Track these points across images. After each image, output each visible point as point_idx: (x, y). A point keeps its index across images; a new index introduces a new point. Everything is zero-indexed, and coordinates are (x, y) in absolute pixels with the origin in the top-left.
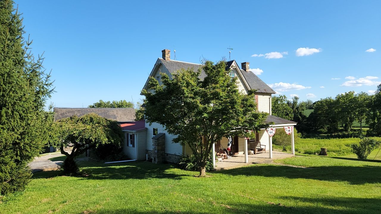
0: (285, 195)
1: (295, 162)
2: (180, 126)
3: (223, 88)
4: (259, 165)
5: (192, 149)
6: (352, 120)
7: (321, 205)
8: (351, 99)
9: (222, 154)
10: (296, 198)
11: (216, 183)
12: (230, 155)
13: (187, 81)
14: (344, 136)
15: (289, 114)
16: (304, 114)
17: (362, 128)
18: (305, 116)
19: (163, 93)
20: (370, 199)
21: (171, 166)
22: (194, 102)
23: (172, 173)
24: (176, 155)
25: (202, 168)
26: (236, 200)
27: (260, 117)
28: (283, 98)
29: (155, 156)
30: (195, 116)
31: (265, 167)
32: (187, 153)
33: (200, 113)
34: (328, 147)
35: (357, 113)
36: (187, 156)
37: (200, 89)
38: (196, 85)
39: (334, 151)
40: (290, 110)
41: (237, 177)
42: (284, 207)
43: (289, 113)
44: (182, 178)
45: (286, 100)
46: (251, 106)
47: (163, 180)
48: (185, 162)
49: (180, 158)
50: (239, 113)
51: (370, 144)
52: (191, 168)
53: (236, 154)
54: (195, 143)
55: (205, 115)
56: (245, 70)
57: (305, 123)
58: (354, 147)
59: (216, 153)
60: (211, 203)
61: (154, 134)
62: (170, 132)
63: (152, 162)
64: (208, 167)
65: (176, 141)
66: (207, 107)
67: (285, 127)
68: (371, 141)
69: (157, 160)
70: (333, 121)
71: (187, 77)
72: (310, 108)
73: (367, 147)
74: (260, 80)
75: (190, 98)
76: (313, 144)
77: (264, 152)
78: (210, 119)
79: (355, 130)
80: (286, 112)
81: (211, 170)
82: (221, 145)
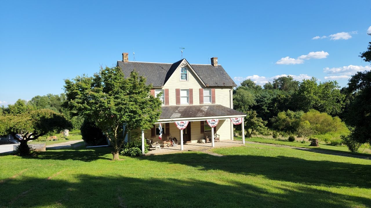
25: (115, 153)
28: (334, 84)
53: (188, 143)
56: (213, 65)
67: (232, 119)
77: (218, 141)
80: (337, 99)
82: (170, 135)
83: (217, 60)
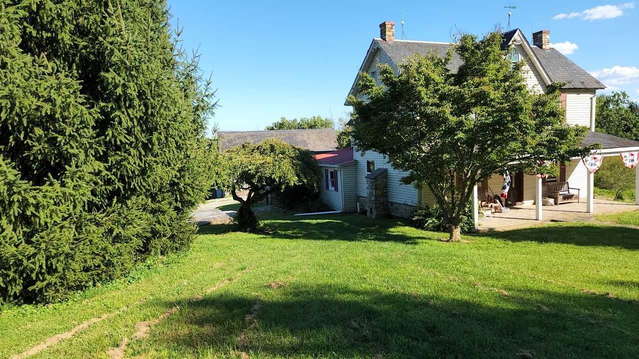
0: (620, 278)
2: (413, 155)
3: (496, 83)
4: (564, 225)
5: (436, 195)
9: (492, 204)
11: (481, 252)
12: (507, 206)
13: (427, 75)
15: (632, 128)
21: (400, 223)
22: (439, 112)
23: (400, 234)
24: (407, 205)
25: (454, 227)
26: (519, 282)
27: (571, 136)
28: (621, 97)
29: (372, 206)
30: (440, 137)
32: (426, 202)
33: (451, 132)
36: (427, 206)
37: (451, 88)
38: (443, 81)
40: (634, 121)
41: (521, 244)
42: (617, 299)
43: (631, 126)
44: (418, 243)
45: (626, 102)
46: (553, 114)
47: (387, 245)
48: (424, 216)
49: (414, 210)
50: (528, 129)
52: (434, 227)
53: (518, 205)
54: (442, 184)
55: (461, 135)
56: (540, 47)
59: (480, 201)
60: (472, 285)
61: (369, 170)
62: (396, 166)
63: (366, 215)
64: (464, 226)
65: (406, 181)
66: (464, 121)
67: (623, 154)
69: (375, 213)
71: (427, 68)
74: (573, 64)
75: (432, 105)
77: (577, 201)
78: (470, 143)
80: (626, 125)
81: (471, 231)
82: (489, 189)
83: (548, 37)
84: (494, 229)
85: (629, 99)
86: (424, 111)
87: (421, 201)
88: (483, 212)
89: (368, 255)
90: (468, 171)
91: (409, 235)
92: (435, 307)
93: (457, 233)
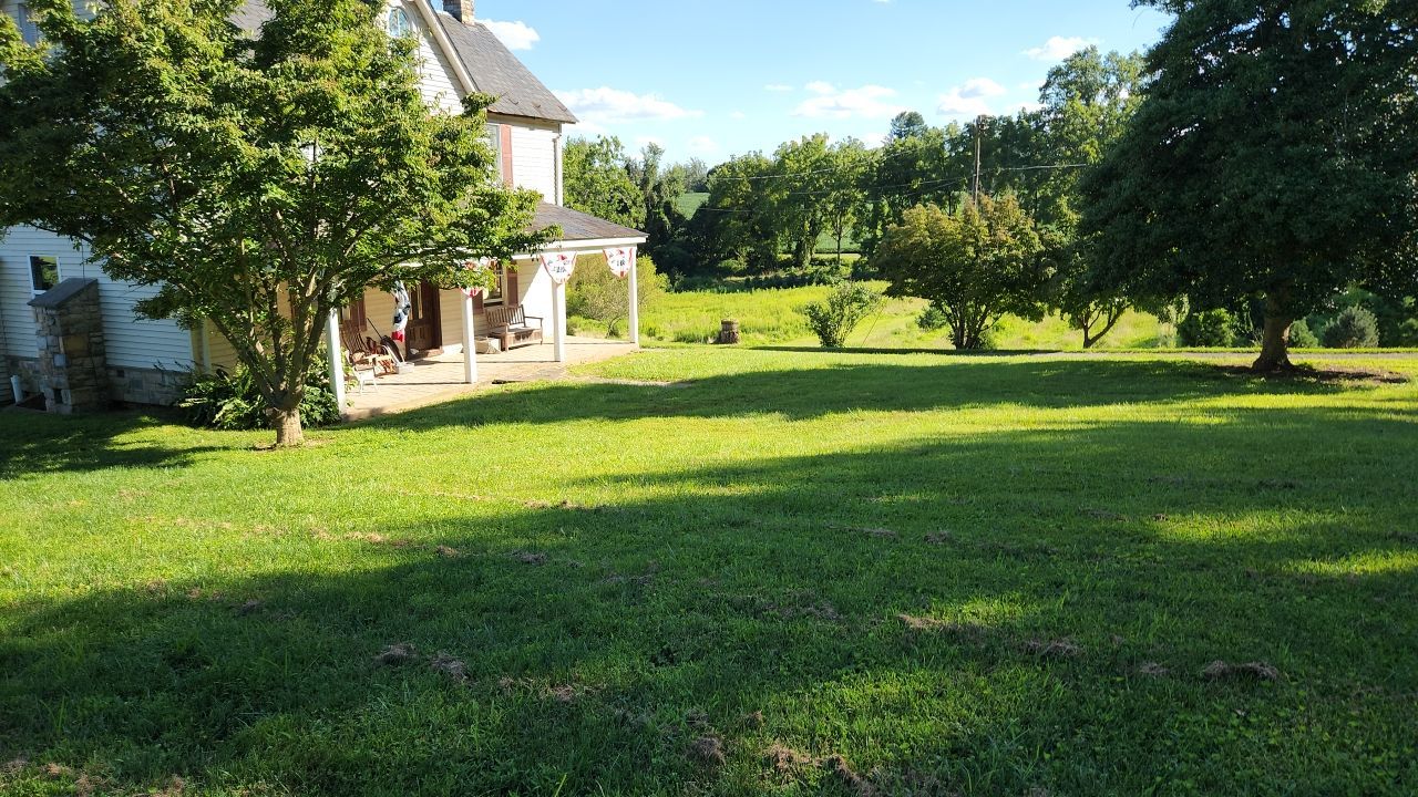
0: (590, 472)
1: (639, 370)
2: (159, 240)
3: (354, 78)
4: (516, 388)
5: (233, 341)
6: (816, 230)
7: (691, 489)
8: (817, 160)
9: (376, 356)
10: (618, 479)
11: (345, 462)
12: (410, 358)
13: (171, 28)
14: (792, 282)
15: (631, 207)
16: (680, 210)
17: (842, 256)
18: (681, 217)
19: (50, 84)
20: (828, 457)
21: (146, 418)
22: (212, 131)
23: (146, 445)
24: (163, 372)
25: (284, 414)
26: (412, 511)
27: (511, 208)
28: (612, 148)
29: (58, 383)
30: (229, 195)
31: (537, 392)
32: (216, 362)
33: (248, 183)
34: (744, 319)
35: (830, 207)
36: (218, 371)
37: (242, 72)
38: (220, 53)
39: (760, 331)
40: (633, 195)
41: (433, 434)
42: (578, 509)
43: (629, 203)
44: (193, 462)
45: (619, 157)
46: (474, 160)
48: (210, 395)
49: (186, 383)
50: (427, 189)
51: (855, 300)
52: (238, 419)
53: (433, 355)
54: (245, 315)
55: (275, 192)
56: (458, 16)
57: (681, 238)
58: (813, 311)
60: (308, 535)
61: (40, 283)
62: (117, 270)
63: (44, 409)
64: (312, 410)
65: (155, 309)
66: (280, 158)
67: (608, 251)
68: (858, 292)
69: (69, 399)
70: (764, 232)
71: (172, 13)
72: (700, 188)
73: (847, 312)
74: (520, 65)
75: (195, 111)
76: (703, 308)
77: (539, 341)
78: (308, 215)
79: (822, 263)
80: (621, 201)
81: (331, 420)
82: (368, 323)
84: (381, 409)
85: (624, 152)
86: (173, 125)
87: (202, 359)
88: (357, 374)
89: (30, 511)
90: (307, 281)
91: (170, 446)
92: (204, 604)
93: (294, 426)
